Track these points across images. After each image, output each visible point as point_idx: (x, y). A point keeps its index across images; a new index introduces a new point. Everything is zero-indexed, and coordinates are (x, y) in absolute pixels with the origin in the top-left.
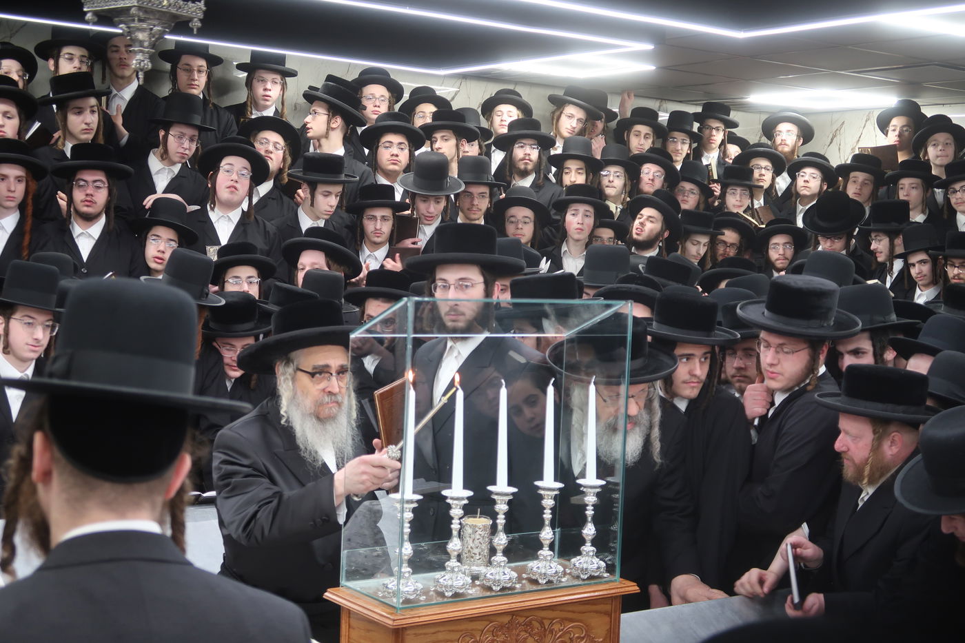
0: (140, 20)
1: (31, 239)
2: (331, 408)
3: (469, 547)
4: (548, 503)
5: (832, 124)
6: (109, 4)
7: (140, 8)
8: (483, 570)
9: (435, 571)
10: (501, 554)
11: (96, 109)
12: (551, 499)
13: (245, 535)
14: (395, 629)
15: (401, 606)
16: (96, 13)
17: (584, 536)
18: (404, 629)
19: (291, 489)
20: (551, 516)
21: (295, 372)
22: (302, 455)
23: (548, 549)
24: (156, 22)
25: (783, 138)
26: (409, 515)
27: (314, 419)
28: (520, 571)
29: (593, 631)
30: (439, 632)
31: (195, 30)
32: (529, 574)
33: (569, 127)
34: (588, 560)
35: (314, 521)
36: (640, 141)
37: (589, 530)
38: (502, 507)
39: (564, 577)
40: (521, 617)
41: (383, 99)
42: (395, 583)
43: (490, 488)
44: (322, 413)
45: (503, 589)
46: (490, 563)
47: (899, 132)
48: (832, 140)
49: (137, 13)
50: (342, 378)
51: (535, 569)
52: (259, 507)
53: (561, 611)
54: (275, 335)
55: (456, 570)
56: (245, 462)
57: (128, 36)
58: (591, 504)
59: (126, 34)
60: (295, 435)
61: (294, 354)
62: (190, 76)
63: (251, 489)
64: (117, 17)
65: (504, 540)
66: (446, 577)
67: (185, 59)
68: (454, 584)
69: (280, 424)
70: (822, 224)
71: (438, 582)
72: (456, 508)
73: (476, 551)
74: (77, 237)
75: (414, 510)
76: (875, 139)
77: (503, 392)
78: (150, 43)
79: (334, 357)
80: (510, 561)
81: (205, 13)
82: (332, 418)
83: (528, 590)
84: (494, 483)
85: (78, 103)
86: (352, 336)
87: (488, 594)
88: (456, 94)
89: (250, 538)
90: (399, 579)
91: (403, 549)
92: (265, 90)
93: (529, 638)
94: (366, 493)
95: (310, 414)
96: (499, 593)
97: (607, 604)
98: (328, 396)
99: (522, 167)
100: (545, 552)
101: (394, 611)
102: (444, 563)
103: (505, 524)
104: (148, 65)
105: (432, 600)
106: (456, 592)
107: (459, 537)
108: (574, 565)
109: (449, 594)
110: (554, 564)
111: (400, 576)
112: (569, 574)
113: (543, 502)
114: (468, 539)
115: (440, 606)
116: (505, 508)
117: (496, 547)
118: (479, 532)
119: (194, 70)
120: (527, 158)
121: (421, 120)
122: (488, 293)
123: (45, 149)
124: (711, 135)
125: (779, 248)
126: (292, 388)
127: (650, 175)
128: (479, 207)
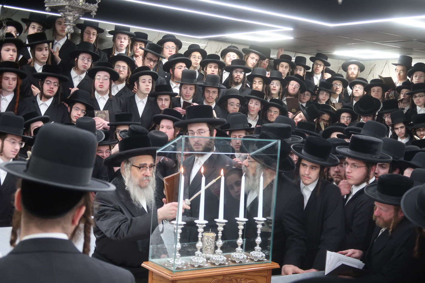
0: (69, 11)
1: (19, 105)
2: (146, 183)
3: (206, 245)
4: (241, 227)
5: (370, 65)
6: (56, 4)
7: (69, 6)
8: (211, 256)
9: (190, 256)
10: (220, 249)
11: (47, 48)
12: (242, 225)
14: (172, 280)
15: (175, 271)
16: (50, 8)
17: (256, 242)
18: (176, 281)
20: (242, 233)
21: (131, 167)
23: (240, 247)
24: (76, 12)
25: (353, 71)
26: (180, 231)
27: (139, 188)
28: (228, 257)
31: (93, 16)
32: (231, 258)
34: (258, 253)
36: (283, 69)
37: (259, 240)
38: (220, 229)
39: (247, 260)
40: (228, 277)
41: (173, 48)
42: (173, 260)
44: (142, 185)
45: (220, 264)
46: (215, 253)
48: (370, 72)
49: (68, 8)
50: (151, 169)
51: (234, 256)
52: (121, 224)
53: (245, 275)
55: (200, 255)
57: (64, 18)
58: (260, 228)
59: (63, 17)
60: (130, 194)
62: (89, 36)
64: (60, 9)
65: (221, 243)
66: (195, 258)
67: (88, 28)
68: (199, 262)
69: (125, 189)
70: (362, 110)
71: (192, 260)
72: (200, 228)
73: (209, 247)
74: (40, 105)
75: (182, 229)
76: (389, 72)
78: (73, 21)
79: (148, 160)
80: (223, 252)
81: (98, 9)
82: (146, 187)
83: (231, 265)
84: (217, 218)
85: (40, 46)
87: (213, 266)
88: (206, 47)
90: (175, 259)
91: (177, 246)
92: (121, 42)
95: (137, 185)
96: (218, 266)
97: (265, 272)
98: (145, 177)
99: (236, 81)
100: (239, 249)
101: (172, 273)
102: (195, 252)
103: (222, 236)
104: (72, 31)
105: (189, 268)
106: (199, 265)
107: (202, 241)
108: (252, 255)
109: (196, 266)
110: (243, 254)
111: (175, 257)
112: (249, 259)
113: (239, 227)
114: (205, 242)
115: (192, 271)
116: (222, 229)
117: (217, 246)
118: (210, 239)
119: (91, 34)
120: (238, 77)
121: (194, 59)
122: (211, 135)
123: (24, 66)
124: (317, 67)
125: (345, 118)
126: (130, 173)
127: (293, 86)
128: (212, 97)
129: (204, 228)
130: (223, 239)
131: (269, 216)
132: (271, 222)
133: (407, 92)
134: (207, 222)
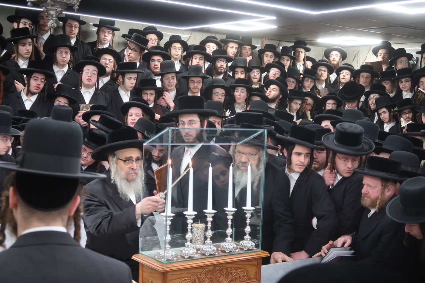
0: (52, 6)
2: (133, 176)
3: (195, 236)
4: (230, 217)
5: (354, 52)
7: (52, 0)
8: (201, 246)
9: (180, 247)
10: (209, 240)
11: (31, 43)
12: (231, 215)
13: (96, 232)
14: (163, 272)
15: (165, 262)
16: (32, 2)
17: (246, 232)
18: (167, 272)
19: (116, 211)
20: (231, 223)
21: (117, 160)
22: (121, 196)
23: (230, 237)
24: (58, 7)
25: (334, 58)
26: (169, 223)
27: (126, 181)
28: (218, 247)
29: (249, 273)
31: (76, 10)
32: (221, 248)
34: (247, 242)
35: (127, 226)
36: (268, 59)
37: (248, 229)
38: (210, 219)
39: (237, 249)
40: (218, 267)
41: (155, 40)
42: (163, 252)
43: (205, 211)
44: (129, 178)
45: (210, 255)
46: (204, 243)
47: (383, 56)
48: (354, 58)
49: (50, 2)
50: (138, 162)
51: (224, 246)
52: (102, 220)
53: (235, 264)
54: (108, 144)
55: (190, 246)
56: (96, 200)
57: (46, 12)
58: (249, 218)
59: (45, 12)
60: (117, 188)
61: (116, 152)
62: (71, 29)
63: (98, 212)
64: (42, 4)
65: (211, 233)
66: (185, 250)
67: (69, 21)
68: (189, 253)
69: (111, 183)
70: (346, 96)
71: (182, 252)
72: (190, 219)
73: (199, 238)
74: (25, 101)
75: (171, 220)
76: (372, 59)
77: (211, 169)
78: (56, 16)
79: (134, 153)
80: (213, 243)
81: (80, 3)
82: (133, 180)
83: (221, 255)
84: (206, 208)
85: (23, 41)
86: (144, 144)
87: (204, 257)
88: (189, 38)
89: (99, 233)
91: (167, 238)
92: (105, 36)
93: (222, 276)
94: (150, 213)
95: (124, 178)
96: (208, 257)
97: (255, 261)
98: (132, 170)
99: (220, 71)
100: (229, 239)
101: (163, 264)
102: (185, 243)
103: (211, 226)
104: (55, 25)
105: (179, 259)
106: (189, 256)
107: (191, 232)
108: (241, 244)
109: (186, 257)
110: (232, 244)
111: (165, 249)
112: (239, 248)
113: (227, 217)
114: (195, 233)
115: (183, 262)
116: (211, 219)
117: (207, 236)
118: (200, 230)
119: (73, 26)
120: (222, 67)
121: (174, 50)
122: (202, 126)
123: (8, 62)
125: (330, 105)
126: (116, 167)
127: (274, 73)
128: (198, 87)
129: (193, 219)
130: (212, 229)
131: (258, 205)
132: (260, 211)
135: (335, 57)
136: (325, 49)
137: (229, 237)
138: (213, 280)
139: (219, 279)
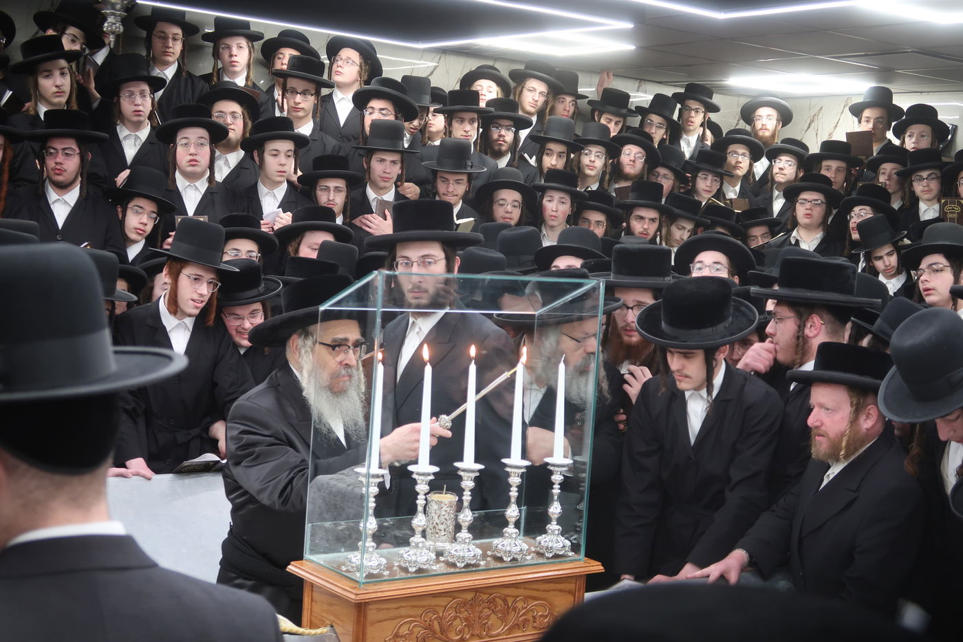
2: (345, 381)
3: (435, 523)
4: (515, 480)
5: (809, 109)
8: (447, 546)
9: (400, 547)
10: (466, 531)
11: (66, 71)
12: (518, 476)
13: (281, 500)
14: (358, 603)
15: (364, 581)
17: (550, 514)
18: (367, 604)
20: (517, 494)
21: (314, 345)
23: (513, 526)
25: (763, 123)
26: (374, 490)
27: (329, 393)
28: (485, 548)
29: (557, 609)
30: (402, 607)
32: (494, 551)
33: (531, 101)
34: (554, 539)
37: (555, 509)
38: (468, 484)
39: (529, 555)
40: (485, 594)
42: (359, 557)
44: (337, 386)
45: (468, 566)
46: (455, 539)
48: (810, 125)
50: (356, 351)
51: (500, 546)
53: (525, 589)
54: (287, 312)
55: (420, 545)
56: (267, 432)
58: (558, 482)
61: (312, 328)
62: (165, 43)
65: (469, 516)
66: (411, 553)
67: (161, 26)
68: (418, 560)
71: (402, 557)
72: (422, 483)
73: (442, 527)
74: (53, 203)
76: (850, 126)
78: (122, 6)
79: (349, 331)
80: (475, 538)
82: (344, 392)
83: (492, 567)
85: (47, 65)
87: (452, 570)
88: (435, 69)
90: (363, 553)
91: (368, 524)
92: (231, 56)
93: (493, 615)
95: (325, 387)
96: (464, 570)
97: (571, 583)
98: (344, 368)
99: (496, 148)
100: (511, 530)
101: (358, 586)
102: (409, 538)
104: (120, 28)
105: (395, 575)
106: (419, 568)
107: (425, 511)
108: (540, 543)
109: (412, 569)
110: (519, 542)
111: (364, 550)
112: (534, 552)
114: (433, 515)
115: (402, 581)
116: (471, 484)
117: (461, 523)
118: (445, 508)
119: (168, 37)
120: (502, 139)
122: (449, 269)
124: (690, 117)
126: (312, 360)
127: (632, 157)
129: (430, 483)
132: (583, 467)
133: (894, 169)
134: (436, 469)
135: (767, 121)
136: (743, 101)
137: (511, 526)
138: (473, 624)
139: (487, 623)
